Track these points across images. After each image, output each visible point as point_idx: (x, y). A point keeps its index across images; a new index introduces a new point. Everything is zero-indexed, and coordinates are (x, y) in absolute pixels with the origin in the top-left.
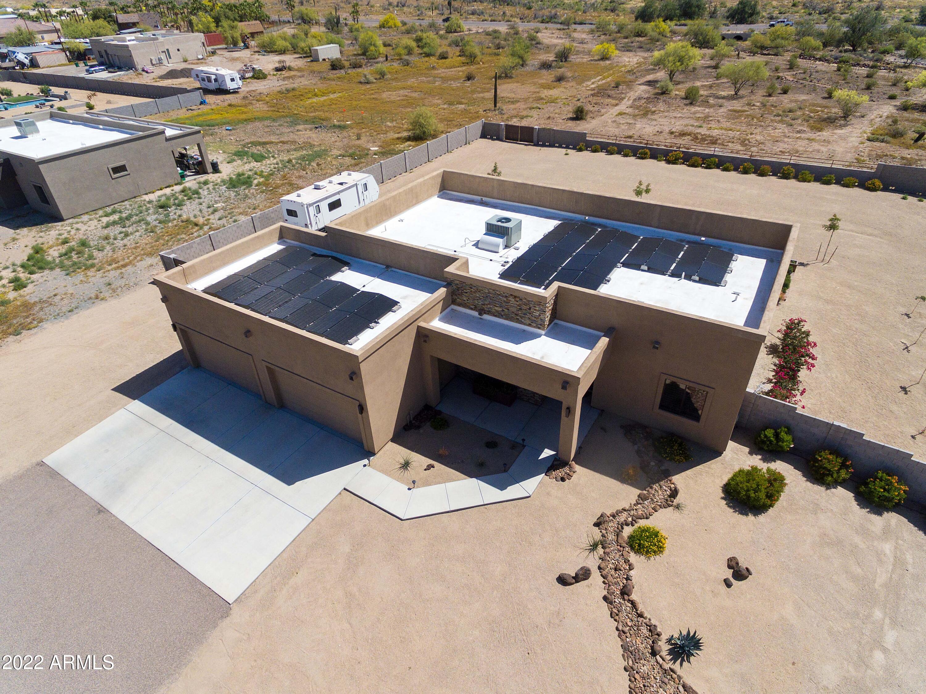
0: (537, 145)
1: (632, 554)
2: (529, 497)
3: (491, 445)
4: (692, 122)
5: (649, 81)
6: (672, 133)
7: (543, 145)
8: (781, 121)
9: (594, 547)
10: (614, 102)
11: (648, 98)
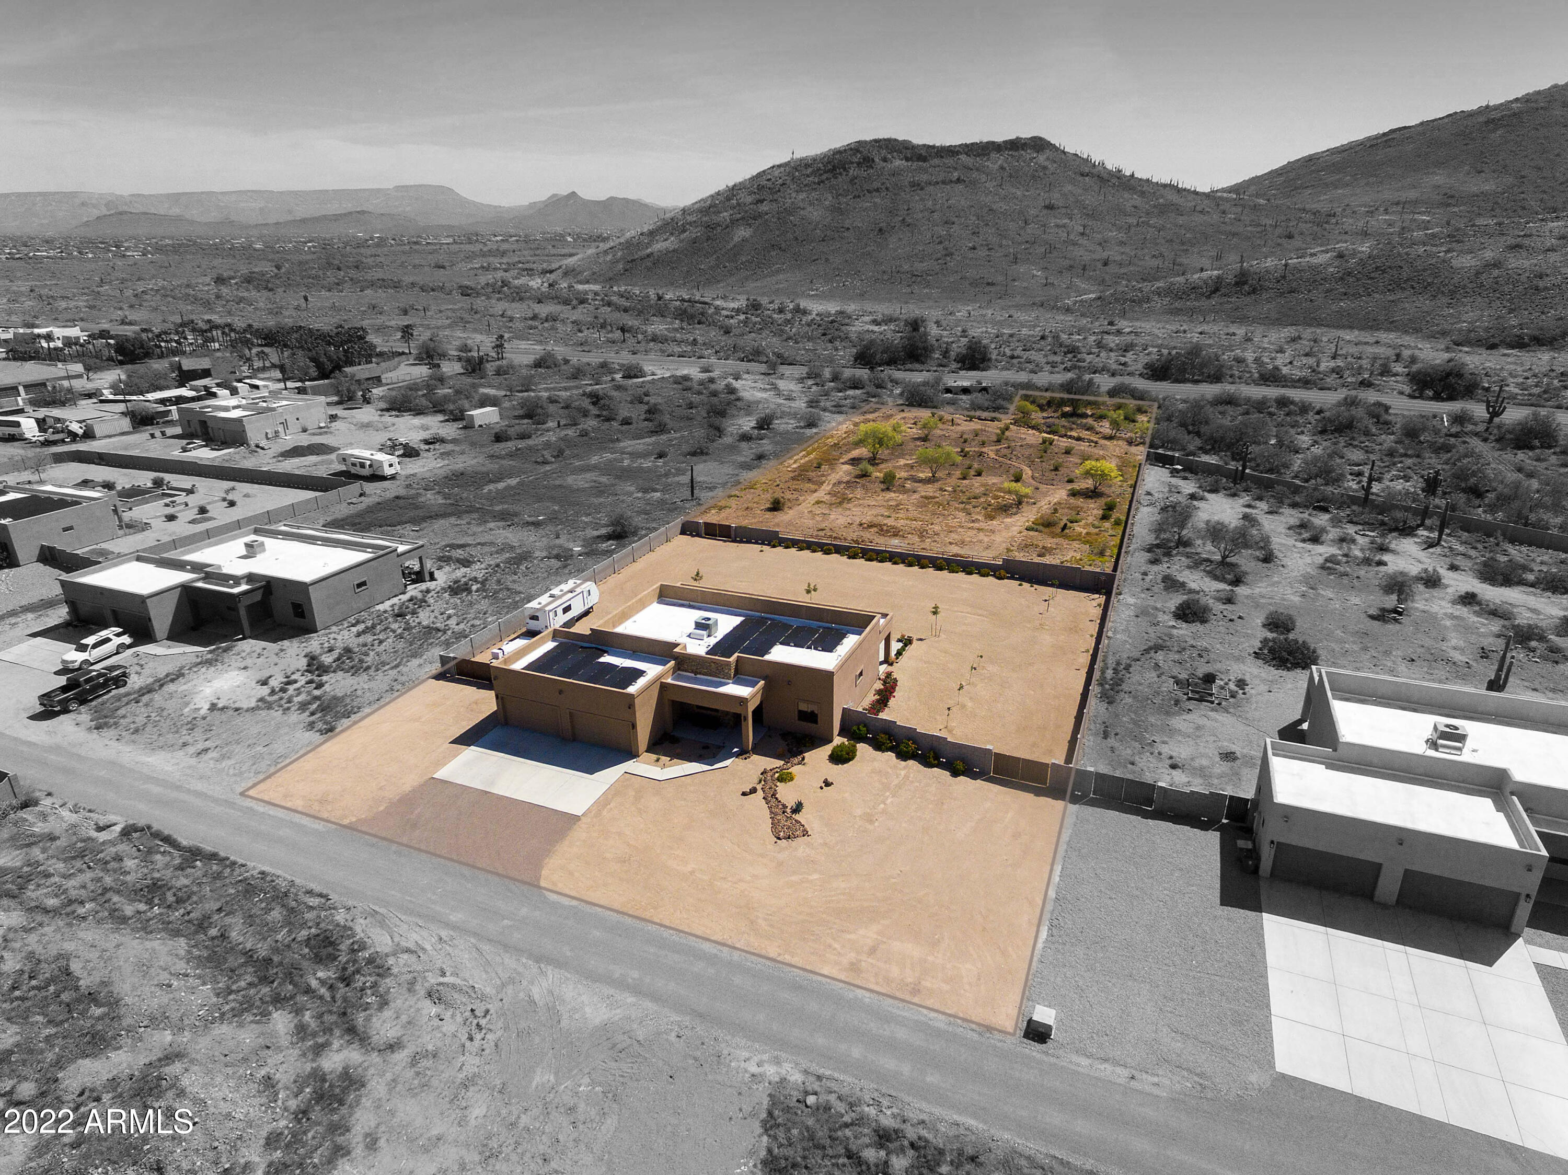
0: (734, 541)
1: (778, 782)
2: (727, 766)
3: (705, 746)
4: (883, 511)
5: (853, 459)
6: (861, 525)
7: (741, 542)
8: (964, 510)
9: (760, 781)
10: (813, 487)
11: (848, 482)
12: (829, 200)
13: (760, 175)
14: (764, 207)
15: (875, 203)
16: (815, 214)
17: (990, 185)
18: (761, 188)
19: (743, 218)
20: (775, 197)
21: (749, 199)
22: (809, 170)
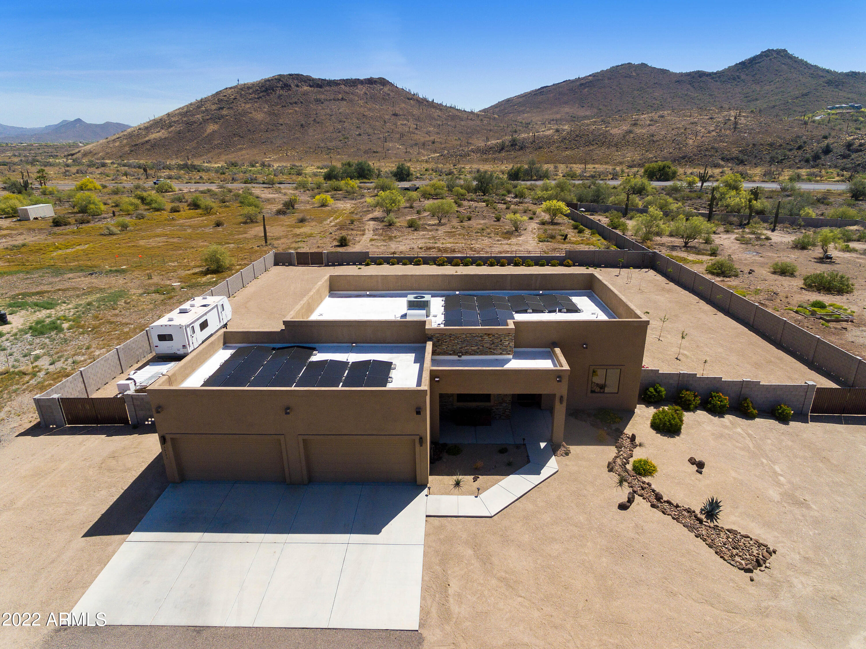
0: (327, 265)
1: (643, 478)
2: (558, 471)
3: (503, 451)
4: (427, 241)
5: (373, 218)
7: (334, 265)
8: (483, 236)
9: (621, 483)
10: (359, 233)
11: (382, 229)
12: (266, 108)
13: (218, 93)
14: (224, 112)
15: (296, 111)
16: (259, 116)
17: (361, 102)
18: (220, 101)
19: (211, 118)
20: (231, 106)
21: (214, 107)
22: (251, 91)
